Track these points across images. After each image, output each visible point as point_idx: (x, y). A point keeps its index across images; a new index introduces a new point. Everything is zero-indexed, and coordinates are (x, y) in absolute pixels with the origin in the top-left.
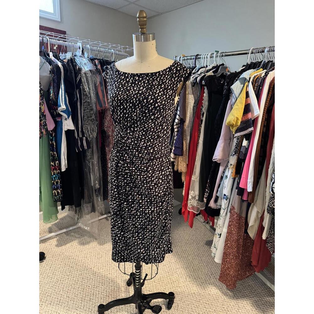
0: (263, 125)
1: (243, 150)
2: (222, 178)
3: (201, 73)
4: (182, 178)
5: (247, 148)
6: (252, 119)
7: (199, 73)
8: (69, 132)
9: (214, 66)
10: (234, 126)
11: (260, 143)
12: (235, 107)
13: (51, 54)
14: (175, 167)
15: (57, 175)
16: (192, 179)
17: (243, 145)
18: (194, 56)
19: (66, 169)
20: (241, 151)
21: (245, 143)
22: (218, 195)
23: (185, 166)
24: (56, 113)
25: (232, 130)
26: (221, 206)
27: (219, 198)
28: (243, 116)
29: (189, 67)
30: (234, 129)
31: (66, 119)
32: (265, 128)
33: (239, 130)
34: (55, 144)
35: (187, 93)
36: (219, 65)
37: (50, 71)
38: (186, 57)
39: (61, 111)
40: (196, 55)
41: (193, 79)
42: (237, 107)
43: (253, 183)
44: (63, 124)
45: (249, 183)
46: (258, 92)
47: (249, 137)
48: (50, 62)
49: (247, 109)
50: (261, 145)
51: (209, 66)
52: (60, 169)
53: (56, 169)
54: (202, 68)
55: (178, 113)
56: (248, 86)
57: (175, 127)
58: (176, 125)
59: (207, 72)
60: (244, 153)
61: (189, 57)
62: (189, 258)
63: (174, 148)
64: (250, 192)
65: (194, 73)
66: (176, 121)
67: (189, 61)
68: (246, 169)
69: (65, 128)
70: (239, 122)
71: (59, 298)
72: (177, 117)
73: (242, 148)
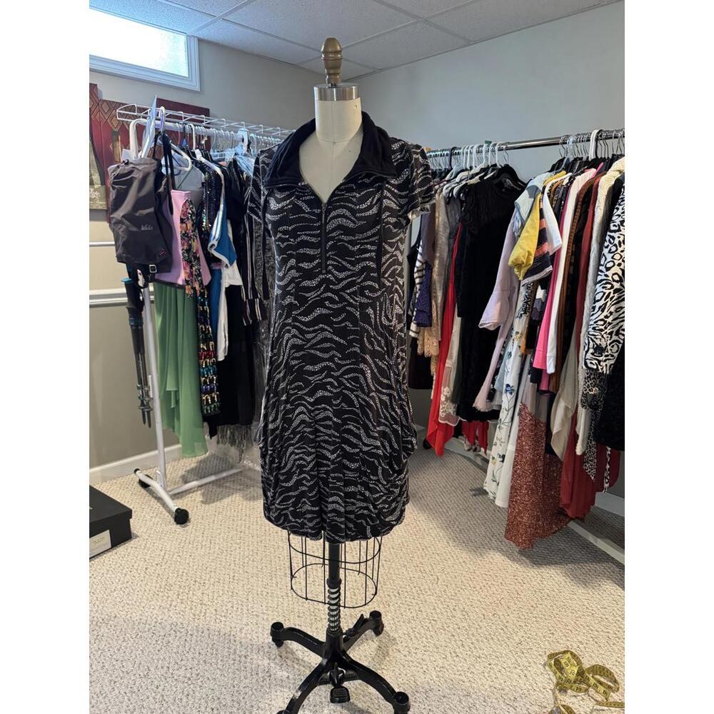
0: (568, 263)
1: (537, 306)
2: (501, 357)
3: (461, 180)
4: (431, 368)
5: (543, 301)
6: (551, 254)
7: (457, 179)
8: (232, 291)
9: (482, 167)
10: (523, 265)
11: (565, 292)
13: (198, 152)
14: (419, 347)
17: (537, 297)
18: (448, 150)
19: (225, 357)
20: (534, 306)
21: (540, 293)
22: (495, 387)
23: (435, 344)
25: (518, 273)
27: (498, 393)
28: (537, 249)
29: (440, 170)
30: (522, 271)
31: (227, 267)
32: (572, 269)
33: (530, 273)
34: (208, 311)
37: (203, 183)
38: (433, 151)
40: (451, 147)
41: (448, 191)
42: (527, 234)
43: (555, 359)
44: (223, 276)
45: (550, 359)
46: (560, 209)
47: (546, 283)
48: (202, 167)
49: (543, 236)
50: (567, 296)
51: (475, 167)
52: (216, 356)
53: (210, 358)
54: (463, 171)
55: (420, 250)
56: (541, 200)
57: (416, 275)
58: (418, 271)
59: (471, 179)
60: (539, 310)
61: (439, 153)
62: (450, 513)
63: (415, 313)
64: (552, 374)
65: (449, 181)
66: (418, 264)
67: (438, 159)
68: (543, 336)
69: (226, 283)
70: (532, 258)
71: (232, 574)
72: (419, 257)
73: (536, 302)
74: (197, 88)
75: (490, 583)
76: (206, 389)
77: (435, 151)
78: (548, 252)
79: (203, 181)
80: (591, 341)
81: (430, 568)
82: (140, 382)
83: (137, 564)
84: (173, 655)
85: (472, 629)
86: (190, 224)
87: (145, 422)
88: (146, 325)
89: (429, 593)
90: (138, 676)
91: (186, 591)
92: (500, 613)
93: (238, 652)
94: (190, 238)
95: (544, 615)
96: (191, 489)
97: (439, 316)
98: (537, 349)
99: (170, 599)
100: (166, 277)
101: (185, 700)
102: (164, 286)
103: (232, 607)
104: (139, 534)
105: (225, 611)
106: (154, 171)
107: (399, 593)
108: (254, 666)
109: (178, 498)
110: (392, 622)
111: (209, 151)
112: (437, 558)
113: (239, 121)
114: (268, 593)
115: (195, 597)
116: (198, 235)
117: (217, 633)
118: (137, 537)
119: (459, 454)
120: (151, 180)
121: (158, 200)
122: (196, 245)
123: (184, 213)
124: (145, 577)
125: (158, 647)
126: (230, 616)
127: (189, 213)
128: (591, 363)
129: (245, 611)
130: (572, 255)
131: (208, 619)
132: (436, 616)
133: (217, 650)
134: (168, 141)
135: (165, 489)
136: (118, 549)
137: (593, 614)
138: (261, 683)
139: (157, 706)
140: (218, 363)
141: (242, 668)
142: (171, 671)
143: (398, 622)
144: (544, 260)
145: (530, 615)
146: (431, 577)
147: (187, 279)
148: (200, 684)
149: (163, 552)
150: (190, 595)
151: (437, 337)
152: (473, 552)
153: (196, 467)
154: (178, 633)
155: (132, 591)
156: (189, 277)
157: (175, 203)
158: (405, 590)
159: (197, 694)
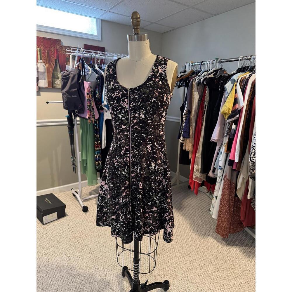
0: (246, 114)
1: (232, 132)
2: (218, 154)
3: (204, 76)
4: (189, 156)
5: (235, 130)
6: (239, 109)
7: (202, 75)
8: (108, 121)
9: (215, 70)
10: (227, 114)
11: (244, 126)
12: (227, 100)
13: (96, 66)
14: (184, 147)
15: (99, 151)
16: (197, 156)
17: (232, 128)
18: (200, 62)
19: (105, 147)
20: (231, 132)
21: (234, 127)
22: (215, 167)
23: (191, 146)
24: (100, 107)
25: (225, 117)
26: (217, 175)
27: (216, 169)
28: (233, 107)
29: (197, 71)
30: (226, 116)
31: (106, 112)
32: (248, 116)
33: (230, 117)
34: (98, 129)
35: (193, 90)
36: (218, 69)
37: (97, 78)
38: (194, 63)
39: (104, 106)
40: (201, 61)
41: (198, 80)
42: (229, 100)
43: (239, 156)
44: (104, 115)
45: (236, 156)
46: (244, 89)
47: (237, 122)
48: (97, 72)
49: (236, 101)
50: (245, 128)
51: (211, 70)
52: (101, 147)
53: (99, 147)
54: (205, 71)
55: (186, 105)
56: (236, 85)
57: (184, 116)
58: (184, 115)
59: (209, 75)
60: (233, 134)
61: (196, 64)
62: (194, 218)
63: (182, 133)
64: (237, 163)
65: (199, 76)
66: (185, 112)
67: (196, 66)
68: (234, 145)
69: (105, 118)
70: (230, 111)
71: (100, 235)
72: (185, 109)
73: (232, 130)
74: (100, 39)
75: (205, 251)
76: (97, 159)
77: (195, 63)
78: (237, 109)
79: (97, 77)
80: (253, 149)
81: (180, 241)
82: (72, 155)
83: (65, 227)
84: (71, 264)
85: (193, 270)
86: (90, 96)
87: (74, 171)
88: (75, 134)
89: (178, 252)
90: (56, 271)
91: (81, 239)
92: (207, 265)
93: (95, 267)
94: (90, 101)
95: (227, 268)
96: (92, 198)
97: (193, 134)
98: (231, 151)
99: (75, 242)
100: (83, 115)
101: (71, 283)
102: (83, 119)
103: (97, 248)
104: (69, 215)
105: (94, 249)
106: (78, 74)
107: (165, 250)
108: (100, 273)
109: (86, 201)
110: (159, 262)
111: (101, 65)
112: (184, 237)
113: (113, 52)
114: (112, 244)
115: (84, 242)
116: (94, 100)
117: (89, 258)
118: (68, 215)
119: (203, 192)
120: (76, 77)
121: (79, 85)
122: (93, 103)
123: (88, 91)
124: (67, 232)
125: (66, 261)
126: (96, 252)
127: (90, 91)
128: (253, 159)
129: (102, 250)
130: (248, 109)
131: (87, 252)
132: (178, 262)
133: (87, 265)
134: (84, 62)
135: (80, 198)
136: (60, 220)
137: (250, 270)
138: (102, 281)
139: (61, 284)
140: (102, 149)
141: (96, 274)
142: (69, 271)
143: (162, 263)
144: (236, 112)
145: (221, 267)
146: (180, 245)
147: (89, 117)
148: (78, 278)
149: (76, 222)
150: (82, 241)
151: (192, 143)
152: (200, 236)
153: (96, 189)
154: (75, 256)
155: (61, 237)
156: (90, 116)
157: (86, 87)
158: (168, 249)
159: (77, 282)
